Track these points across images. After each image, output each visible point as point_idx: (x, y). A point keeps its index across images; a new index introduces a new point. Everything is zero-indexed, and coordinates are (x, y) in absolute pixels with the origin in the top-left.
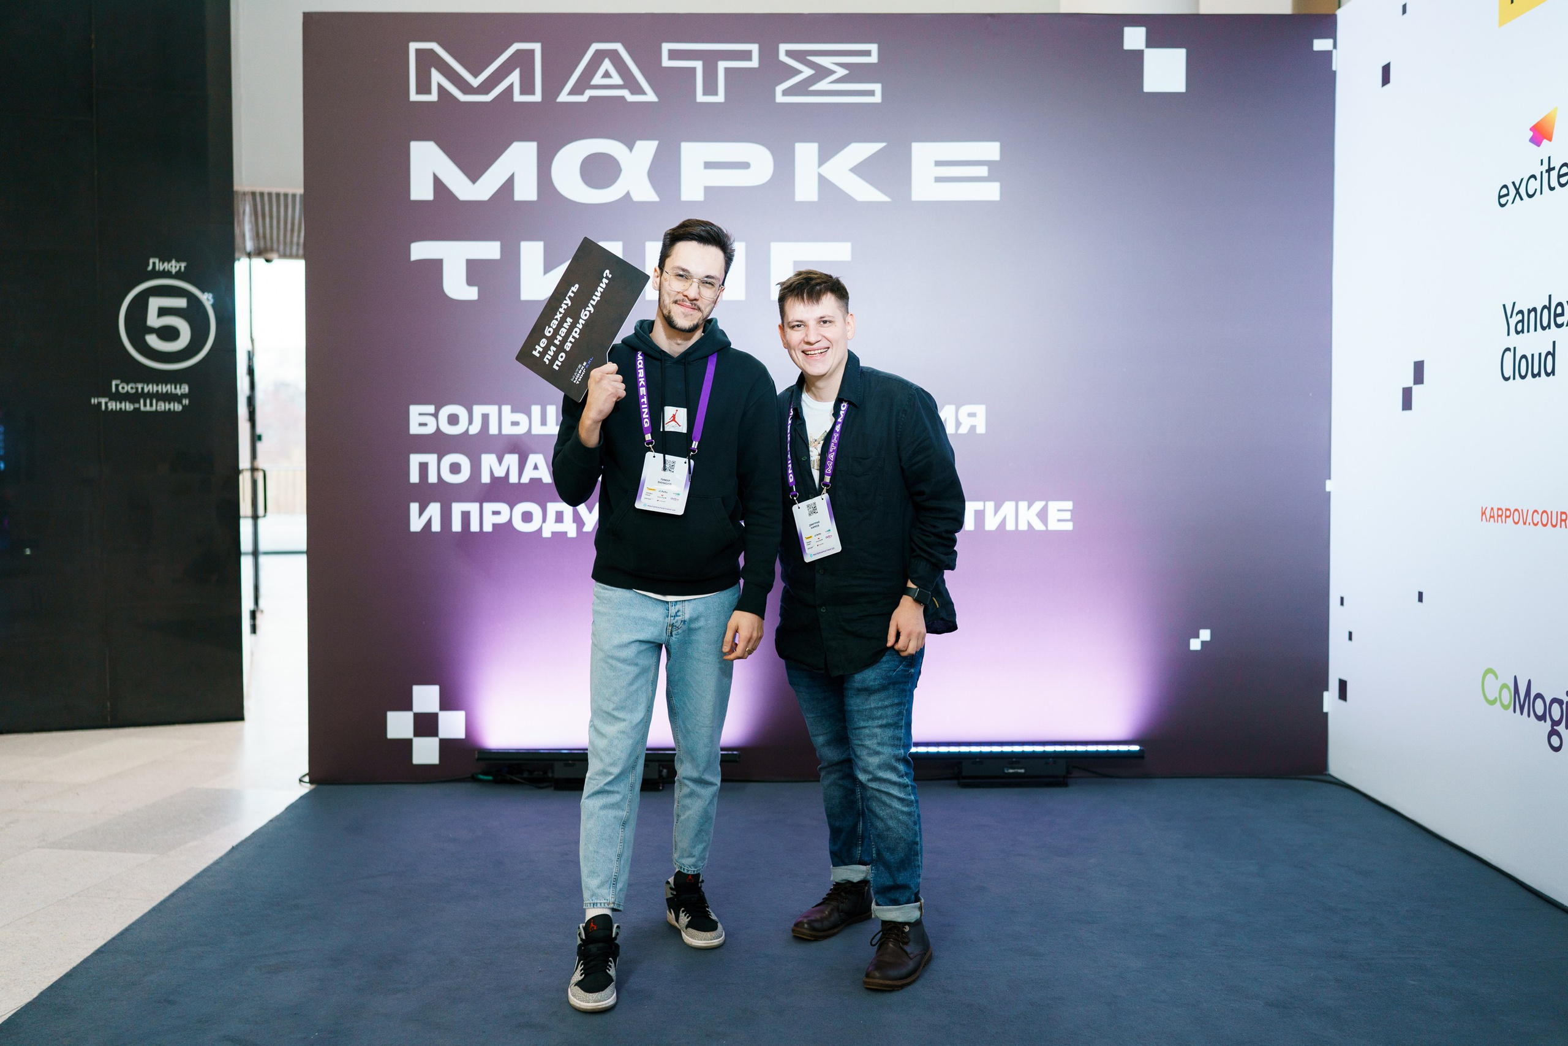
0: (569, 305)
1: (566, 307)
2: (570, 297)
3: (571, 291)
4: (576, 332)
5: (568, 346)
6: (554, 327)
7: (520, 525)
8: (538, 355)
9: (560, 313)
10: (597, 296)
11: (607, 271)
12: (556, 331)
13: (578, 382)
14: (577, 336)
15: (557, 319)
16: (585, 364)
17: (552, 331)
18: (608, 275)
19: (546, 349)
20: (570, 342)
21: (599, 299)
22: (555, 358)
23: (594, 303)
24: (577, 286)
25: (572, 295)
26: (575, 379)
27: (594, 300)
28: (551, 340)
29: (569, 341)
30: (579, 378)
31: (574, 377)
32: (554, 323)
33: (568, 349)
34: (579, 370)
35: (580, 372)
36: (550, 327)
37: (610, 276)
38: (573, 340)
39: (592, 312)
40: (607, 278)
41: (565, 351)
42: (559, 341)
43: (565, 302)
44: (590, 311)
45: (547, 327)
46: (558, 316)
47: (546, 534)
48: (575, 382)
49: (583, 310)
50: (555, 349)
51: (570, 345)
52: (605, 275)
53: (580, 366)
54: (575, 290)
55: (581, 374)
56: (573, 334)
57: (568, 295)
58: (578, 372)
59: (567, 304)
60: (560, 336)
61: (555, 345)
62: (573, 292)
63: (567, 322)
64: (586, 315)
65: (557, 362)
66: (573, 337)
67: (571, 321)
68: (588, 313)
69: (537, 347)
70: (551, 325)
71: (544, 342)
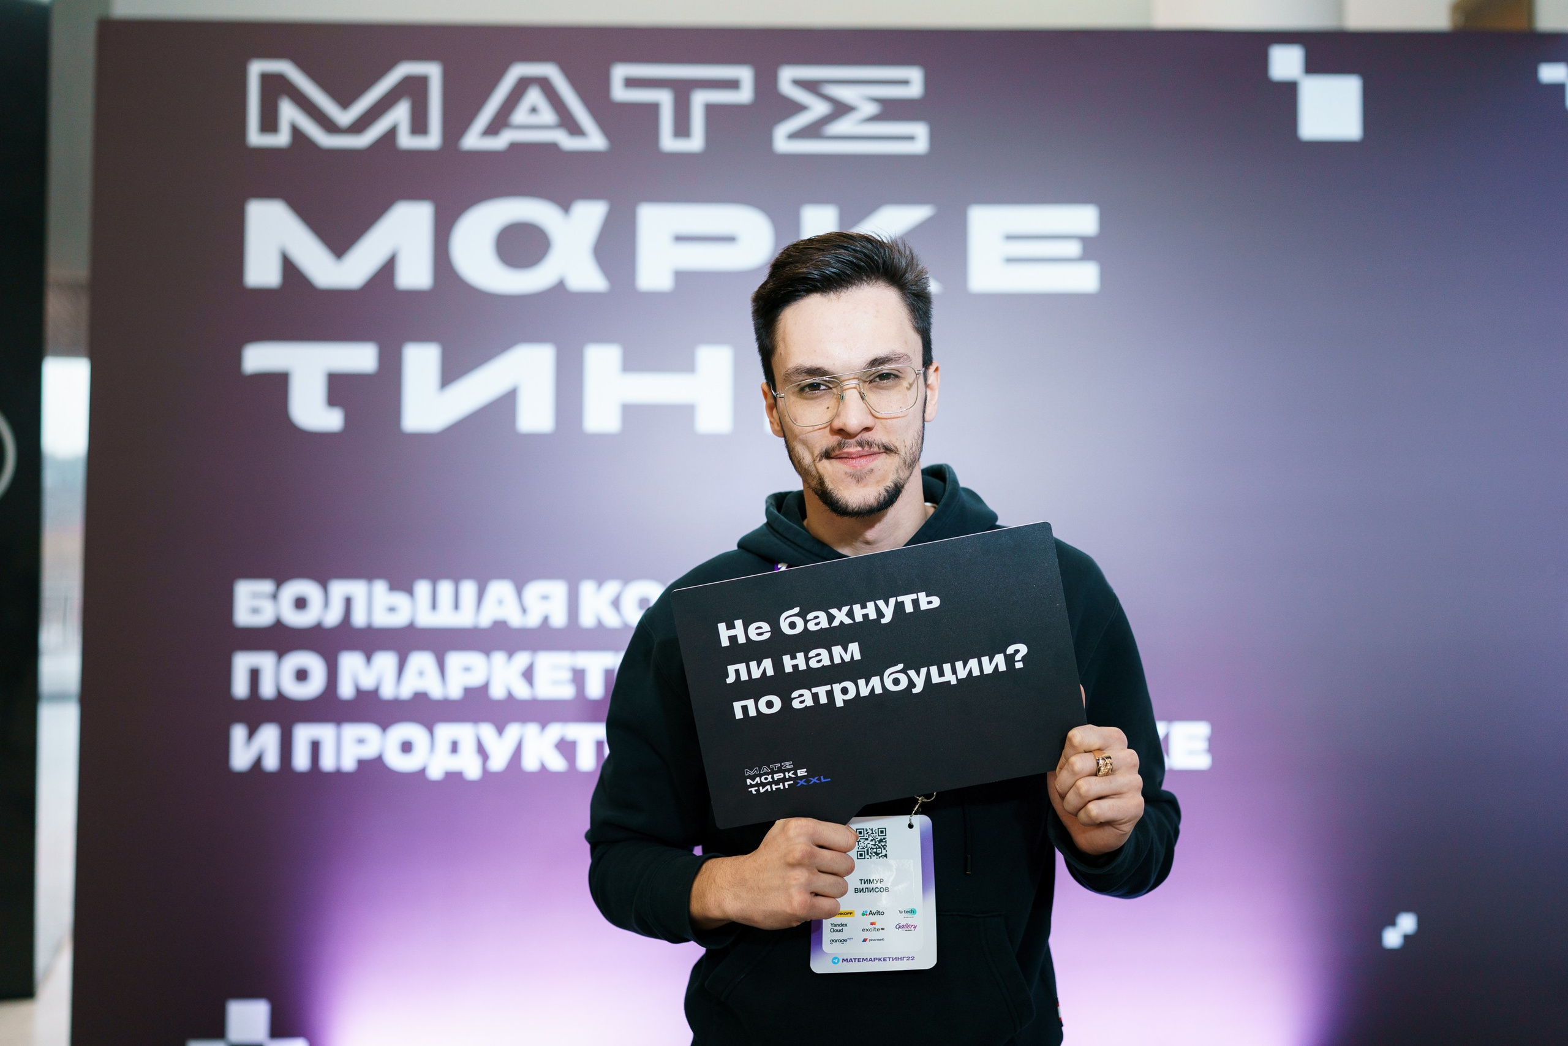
0: (883, 621)
1: (873, 616)
2: (900, 606)
3: (914, 596)
4: (845, 691)
5: (802, 699)
6: (812, 627)
8: (725, 642)
9: (850, 614)
10: (954, 672)
11: (1023, 649)
12: (807, 641)
13: (753, 790)
14: (839, 703)
15: (831, 618)
16: (801, 772)
17: (800, 628)
18: (1018, 657)
19: (750, 652)
20: (815, 697)
21: (954, 682)
22: (754, 689)
23: (936, 679)
24: (936, 602)
25: (909, 608)
26: (753, 778)
27: (941, 673)
28: (778, 646)
29: (814, 690)
30: (764, 785)
31: (755, 772)
32: (818, 621)
33: (796, 704)
34: (780, 770)
35: (776, 777)
36: (802, 615)
37: (1019, 665)
38: (823, 700)
39: (915, 691)
40: (1010, 660)
41: (787, 701)
42: (795, 667)
43: (881, 603)
44: (912, 684)
45: (797, 610)
46: (841, 616)
48: (749, 781)
49: (900, 666)
50: (770, 672)
51: (809, 702)
52: (1010, 650)
53: (788, 765)
54: (924, 606)
55: (777, 783)
56: (837, 688)
57: (900, 599)
58: (773, 773)
59: (880, 614)
60: (807, 659)
61: (778, 665)
62: (916, 603)
63: (846, 650)
64: (896, 682)
65: (750, 703)
66: (830, 694)
67: (857, 657)
68: (904, 684)
69: (739, 623)
70: (810, 616)
71: (759, 631)
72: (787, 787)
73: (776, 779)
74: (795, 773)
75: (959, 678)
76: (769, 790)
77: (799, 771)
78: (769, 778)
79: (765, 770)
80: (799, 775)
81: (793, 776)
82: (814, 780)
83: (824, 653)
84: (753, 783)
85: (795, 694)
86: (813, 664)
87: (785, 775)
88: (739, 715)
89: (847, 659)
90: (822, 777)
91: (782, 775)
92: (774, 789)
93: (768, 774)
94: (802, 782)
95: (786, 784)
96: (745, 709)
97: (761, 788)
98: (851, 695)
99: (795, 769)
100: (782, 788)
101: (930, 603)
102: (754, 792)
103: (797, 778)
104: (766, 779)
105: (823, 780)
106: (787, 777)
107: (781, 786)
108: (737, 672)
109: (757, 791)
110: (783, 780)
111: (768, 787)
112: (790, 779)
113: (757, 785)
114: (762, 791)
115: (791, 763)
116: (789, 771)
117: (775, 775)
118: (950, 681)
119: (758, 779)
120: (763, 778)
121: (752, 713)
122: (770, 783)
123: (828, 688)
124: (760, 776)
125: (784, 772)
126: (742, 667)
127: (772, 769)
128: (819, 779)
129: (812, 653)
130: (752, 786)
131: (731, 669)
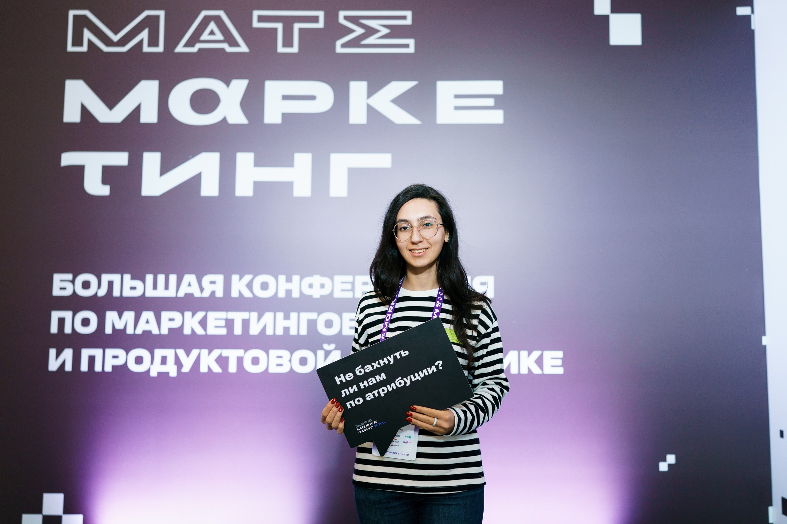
0: (391, 363)
1: (387, 363)
2: (395, 357)
3: (399, 353)
4: (383, 390)
5: (369, 397)
6: (367, 371)
7: (133, 367)
8: (339, 383)
9: (379, 364)
10: (419, 375)
11: (441, 362)
12: (367, 376)
13: (360, 432)
14: (382, 395)
15: (373, 366)
16: (375, 422)
17: (363, 372)
18: (440, 365)
19: (348, 384)
20: (374, 395)
21: (420, 379)
22: (352, 397)
23: (413, 379)
24: (407, 353)
25: (399, 357)
26: (359, 428)
27: (415, 377)
28: (357, 380)
29: (373, 393)
30: (363, 429)
31: (359, 425)
32: (369, 368)
33: (368, 399)
34: (368, 423)
35: (367, 425)
36: (363, 367)
37: (440, 368)
38: (377, 395)
39: (407, 385)
40: (437, 367)
41: (364, 399)
42: (364, 386)
43: (388, 357)
44: (406, 383)
45: (360, 366)
46: (376, 365)
47: (153, 374)
49: (400, 378)
50: (356, 390)
51: (372, 397)
52: (436, 364)
53: (370, 420)
54: (403, 355)
56: (380, 390)
57: (395, 354)
58: (365, 424)
59: (389, 361)
60: (368, 383)
61: (359, 387)
62: (400, 355)
63: (380, 376)
64: (400, 383)
65: (352, 402)
66: (379, 393)
67: (385, 378)
68: (403, 384)
69: (342, 375)
70: (365, 367)
71: (349, 376)
72: (371, 428)
73: (367, 426)
74: (373, 423)
75: (421, 377)
76: (366, 431)
77: (374, 422)
78: (365, 426)
79: (362, 424)
80: (375, 423)
81: (373, 424)
82: (380, 424)
83: (373, 379)
84: (359, 430)
85: (367, 395)
86: (370, 384)
87: (370, 424)
88: (349, 407)
89: (382, 379)
90: (383, 422)
91: (369, 425)
92: (367, 430)
93: (364, 425)
94: (376, 426)
95: (371, 427)
96: (351, 404)
97: (362, 431)
98: (386, 391)
99: (373, 422)
100: (370, 429)
101: (405, 354)
102: (361, 433)
103: (374, 424)
104: (364, 427)
105: (383, 423)
106: (371, 425)
107: (369, 428)
108: (345, 392)
109: (362, 432)
110: (370, 426)
111: (365, 430)
112: (372, 425)
113: (361, 430)
114: (363, 432)
115: (371, 419)
116: (371, 422)
117: (366, 425)
118: (418, 379)
119: (361, 428)
120: (362, 427)
121: (354, 405)
122: (365, 428)
123: (377, 391)
124: (361, 426)
125: (369, 423)
126: (346, 390)
127: (365, 423)
128: (382, 423)
129: (369, 380)
130: (359, 431)
131: (343, 392)
